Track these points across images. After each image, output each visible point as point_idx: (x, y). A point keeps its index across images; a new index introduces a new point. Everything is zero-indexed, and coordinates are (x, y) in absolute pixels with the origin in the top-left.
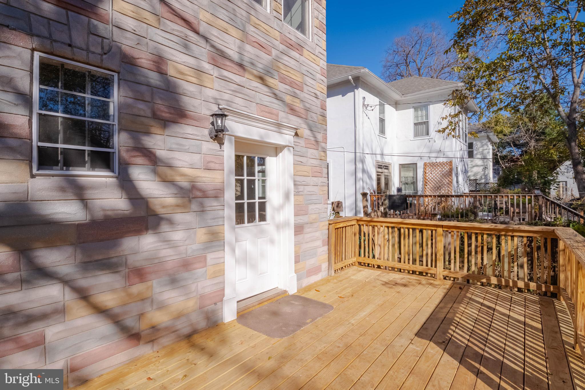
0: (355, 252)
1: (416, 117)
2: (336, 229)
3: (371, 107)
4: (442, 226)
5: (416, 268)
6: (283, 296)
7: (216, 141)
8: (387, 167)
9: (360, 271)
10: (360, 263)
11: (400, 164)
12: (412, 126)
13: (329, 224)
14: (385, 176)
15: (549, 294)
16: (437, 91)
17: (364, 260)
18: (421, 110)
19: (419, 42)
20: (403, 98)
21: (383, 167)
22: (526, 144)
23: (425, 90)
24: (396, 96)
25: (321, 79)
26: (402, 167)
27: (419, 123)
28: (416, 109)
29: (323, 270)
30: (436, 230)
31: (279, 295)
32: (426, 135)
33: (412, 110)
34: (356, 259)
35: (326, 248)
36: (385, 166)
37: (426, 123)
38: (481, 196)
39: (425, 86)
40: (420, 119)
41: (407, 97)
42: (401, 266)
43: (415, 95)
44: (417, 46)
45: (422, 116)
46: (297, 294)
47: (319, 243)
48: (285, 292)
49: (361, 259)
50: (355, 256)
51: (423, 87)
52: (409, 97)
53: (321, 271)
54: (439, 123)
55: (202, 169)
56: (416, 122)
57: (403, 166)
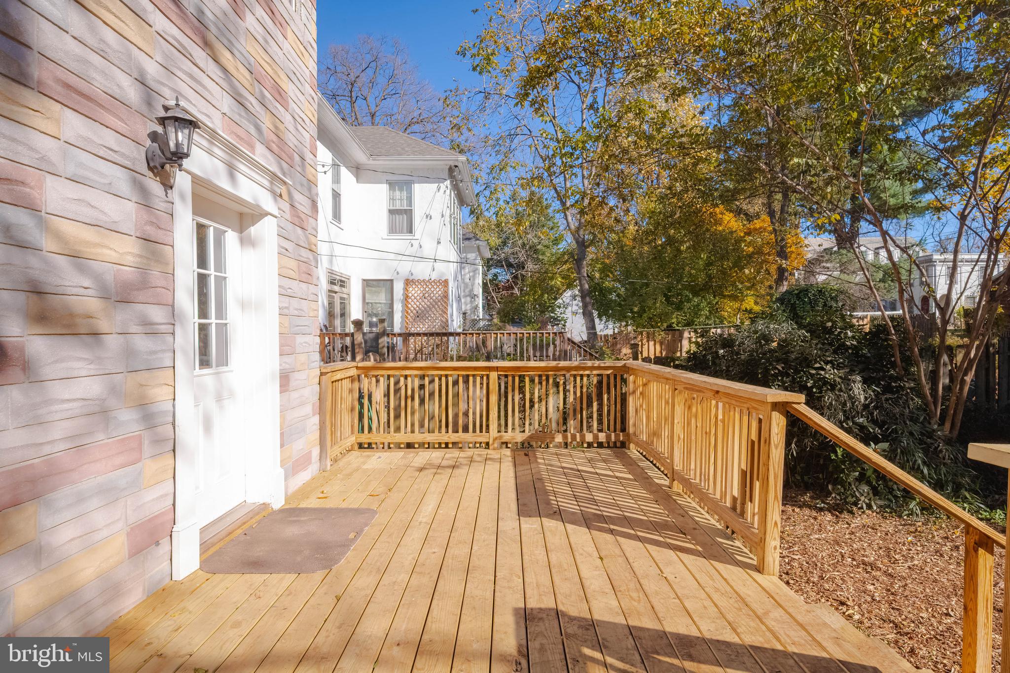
0: (352, 426)
1: (392, 199)
2: (333, 382)
3: (323, 166)
4: (497, 369)
5: (458, 437)
6: (264, 514)
7: (158, 178)
8: (342, 283)
9: (369, 456)
10: (361, 446)
11: (364, 280)
12: (385, 215)
13: (322, 374)
14: (341, 298)
15: (618, 444)
16: (427, 160)
17: (370, 438)
18: (401, 190)
19: (373, 65)
20: (371, 162)
21: (338, 282)
22: (522, 266)
23: (409, 155)
24: (360, 156)
25: (311, 95)
26: (368, 286)
27: (397, 210)
28: (392, 185)
29: (313, 460)
30: (488, 376)
31: (258, 513)
32: (407, 233)
33: (385, 187)
34: (354, 438)
35: (316, 419)
36: (341, 281)
37: (408, 213)
38: (503, 334)
39: (407, 149)
40: (398, 203)
41: (378, 160)
42: (436, 438)
43: (392, 160)
44: (370, 71)
45: (401, 200)
46: (287, 507)
47: (308, 409)
48: (265, 506)
49: (365, 438)
50: (352, 433)
51: (403, 149)
52: (381, 163)
53: (310, 463)
54: (427, 216)
55: (133, 238)
56: (391, 208)
57: (368, 284)
